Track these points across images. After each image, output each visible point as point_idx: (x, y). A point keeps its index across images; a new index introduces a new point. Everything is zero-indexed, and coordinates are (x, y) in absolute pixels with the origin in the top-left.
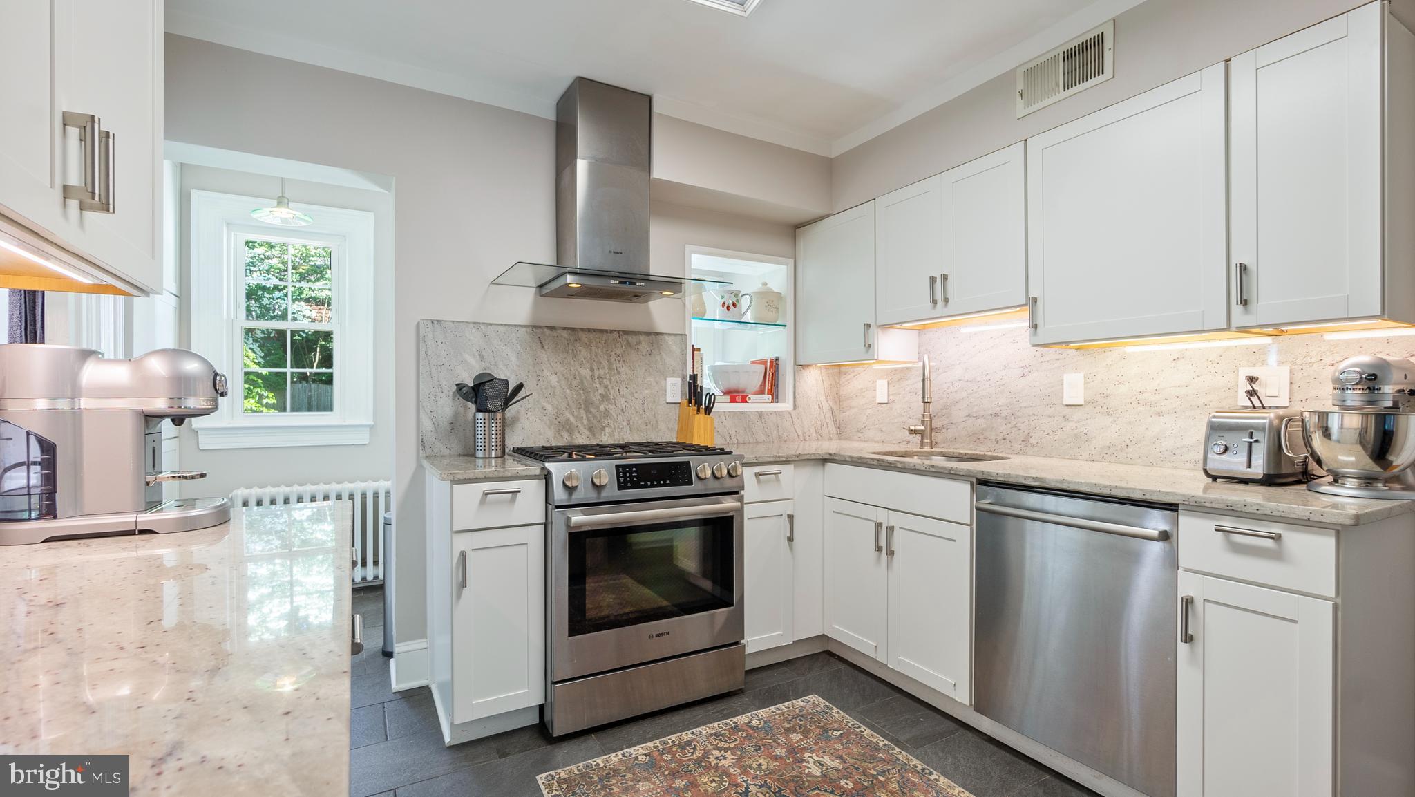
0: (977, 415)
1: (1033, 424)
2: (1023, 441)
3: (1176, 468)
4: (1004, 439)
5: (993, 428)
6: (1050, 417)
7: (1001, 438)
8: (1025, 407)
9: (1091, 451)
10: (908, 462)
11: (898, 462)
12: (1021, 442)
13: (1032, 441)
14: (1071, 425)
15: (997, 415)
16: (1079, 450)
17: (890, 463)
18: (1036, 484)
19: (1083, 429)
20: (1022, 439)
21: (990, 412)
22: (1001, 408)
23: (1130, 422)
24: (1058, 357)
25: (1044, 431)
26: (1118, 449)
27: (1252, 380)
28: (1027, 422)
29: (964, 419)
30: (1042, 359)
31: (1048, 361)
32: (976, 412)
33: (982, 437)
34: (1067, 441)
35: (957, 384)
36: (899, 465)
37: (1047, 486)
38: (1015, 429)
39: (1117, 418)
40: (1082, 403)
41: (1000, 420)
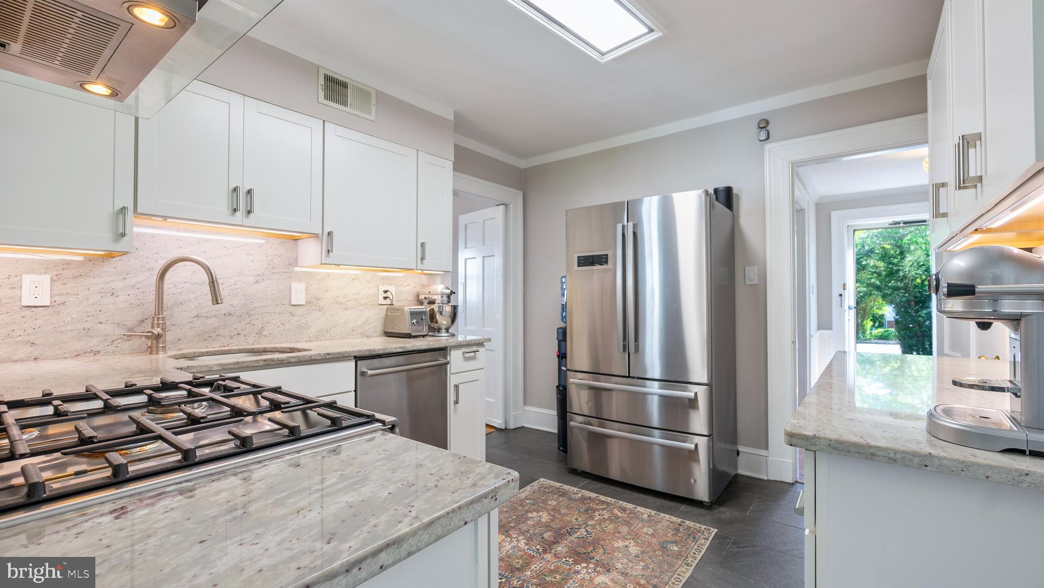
0: (208, 315)
1: (266, 320)
2: (257, 334)
3: (354, 338)
4: (239, 334)
5: (226, 326)
6: (280, 313)
7: (235, 333)
8: (259, 307)
9: (309, 335)
10: (303, 356)
11: (291, 357)
12: (255, 335)
13: (265, 333)
14: (296, 319)
15: (230, 314)
16: (301, 336)
17: (282, 360)
18: (401, 350)
19: (303, 321)
20: (256, 332)
21: (224, 312)
22: (235, 308)
23: (332, 315)
24: (286, 271)
25: (275, 324)
26: (326, 331)
27: (386, 292)
28: (260, 318)
29: (191, 320)
30: (273, 271)
31: (278, 273)
32: (206, 312)
33: (214, 335)
34: (293, 330)
35: (182, 286)
36: (292, 360)
37: (406, 350)
38: (250, 325)
39: (325, 312)
40: (304, 303)
41: (234, 318)
